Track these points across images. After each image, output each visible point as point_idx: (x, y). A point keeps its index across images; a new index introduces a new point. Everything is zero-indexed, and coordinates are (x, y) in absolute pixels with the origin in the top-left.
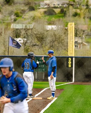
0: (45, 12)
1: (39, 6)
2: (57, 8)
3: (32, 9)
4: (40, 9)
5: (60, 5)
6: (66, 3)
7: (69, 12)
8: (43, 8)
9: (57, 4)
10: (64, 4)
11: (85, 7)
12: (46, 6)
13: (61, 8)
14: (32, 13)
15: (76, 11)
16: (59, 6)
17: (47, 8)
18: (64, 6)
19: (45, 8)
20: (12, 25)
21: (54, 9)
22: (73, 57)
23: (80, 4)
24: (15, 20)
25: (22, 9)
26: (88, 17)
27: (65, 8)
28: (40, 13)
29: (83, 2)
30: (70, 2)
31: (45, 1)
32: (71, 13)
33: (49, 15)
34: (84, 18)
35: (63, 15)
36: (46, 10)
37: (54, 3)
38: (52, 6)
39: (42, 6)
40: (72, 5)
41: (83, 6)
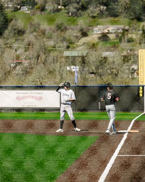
0: (99, 38)
1: (93, 31)
2: (112, 33)
3: (85, 34)
4: (93, 34)
5: (115, 31)
6: (121, 28)
7: (124, 38)
8: (97, 34)
9: (112, 29)
10: (119, 30)
11: (141, 32)
12: (100, 32)
13: (116, 34)
14: (84, 40)
15: (132, 36)
16: (113, 32)
17: (101, 33)
18: (119, 31)
19: (99, 34)
20: (65, 52)
21: (108, 35)
22: (144, 86)
23: (136, 29)
24: (68, 47)
25: (75, 35)
27: (120, 33)
28: (94, 39)
29: (139, 26)
30: (125, 27)
31: (98, 26)
32: (126, 39)
33: (103, 41)
34: (140, 44)
35: (118, 40)
36: (100, 36)
37: (108, 29)
38: (106, 31)
39: (95, 32)
40: (127, 30)
41: (139, 31)
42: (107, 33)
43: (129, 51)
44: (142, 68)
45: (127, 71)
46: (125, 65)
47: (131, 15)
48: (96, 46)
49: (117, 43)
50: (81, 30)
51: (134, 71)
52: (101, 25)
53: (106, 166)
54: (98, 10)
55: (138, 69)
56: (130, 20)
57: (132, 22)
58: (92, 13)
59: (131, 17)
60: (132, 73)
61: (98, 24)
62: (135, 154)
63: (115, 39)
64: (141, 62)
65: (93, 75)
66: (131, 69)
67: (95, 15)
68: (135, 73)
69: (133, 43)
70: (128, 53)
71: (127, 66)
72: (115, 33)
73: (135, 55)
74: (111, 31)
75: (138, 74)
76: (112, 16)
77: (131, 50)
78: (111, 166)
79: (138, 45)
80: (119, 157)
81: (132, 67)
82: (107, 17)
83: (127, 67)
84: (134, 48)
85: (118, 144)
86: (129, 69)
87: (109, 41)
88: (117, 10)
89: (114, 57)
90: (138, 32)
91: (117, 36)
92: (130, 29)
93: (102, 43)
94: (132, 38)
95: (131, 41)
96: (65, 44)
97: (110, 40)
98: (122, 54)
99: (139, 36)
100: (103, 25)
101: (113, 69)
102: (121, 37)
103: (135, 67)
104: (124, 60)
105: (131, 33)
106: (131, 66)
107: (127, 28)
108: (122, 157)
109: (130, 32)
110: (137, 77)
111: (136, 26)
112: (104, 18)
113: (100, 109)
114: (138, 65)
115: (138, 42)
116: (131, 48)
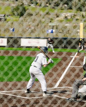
0: (64, 18)
1: (61, 15)
2: (69, 16)
3: (58, 16)
10: (72, 15)
11: (82, 16)
14: (58, 19)
15: (78, 18)
19: (64, 16)
24: (51, 22)
25: (53, 17)
28: (62, 18)
29: (81, 13)
31: (64, 13)
32: (75, 19)
37: (68, 14)
40: (76, 15)
42: (67, 16)
46: (75, 29)
49: (71, 20)
50: (56, 15)
51: (78, 32)
57: (78, 12)
65: (61, 34)
69: (78, 20)
70: (76, 25)
75: (80, 33)
79: (80, 21)
80: (71, 67)
84: (78, 22)
86: (76, 31)
91: (71, 17)
93: (65, 20)
96: (50, 20)
97: (68, 19)
98: (73, 25)
99: (81, 18)
102: (73, 18)
103: (78, 31)
104: (74, 28)
107: (76, 14)
114: (80, 30)
115: (80, 20)
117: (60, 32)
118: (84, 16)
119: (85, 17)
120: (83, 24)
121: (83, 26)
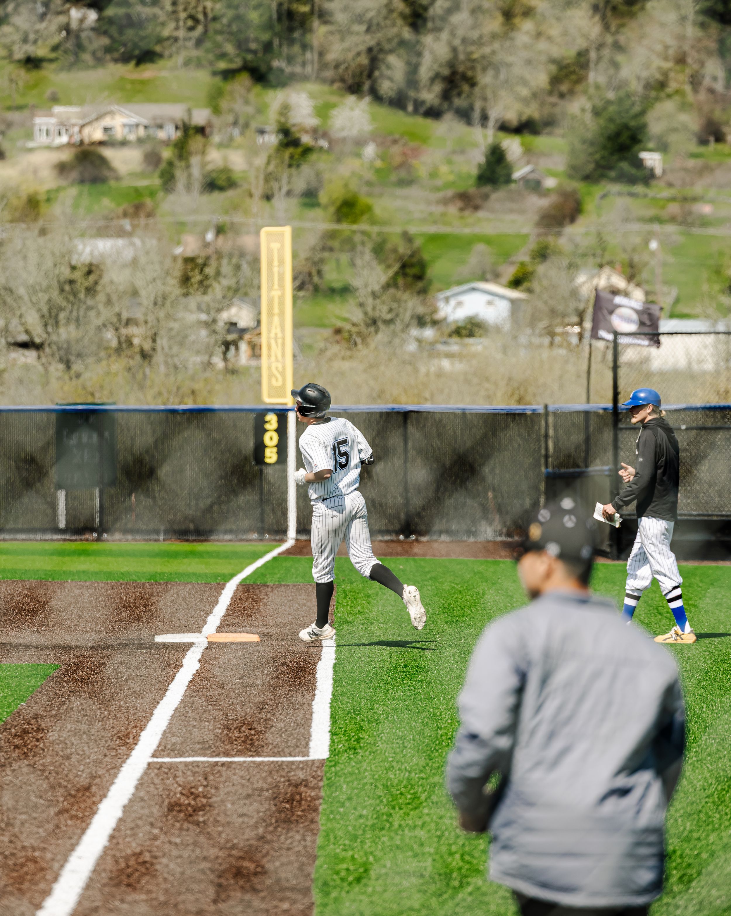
0: (63, 169)
1: (30, 135)
2: (124, 143)
4: (31, 150)
5: (141, 132)
6: (172, 120)
7: (188, 167)
8: (49, 148)
9: (124, 125)
10: (160, 127)
11: (272, 139)
12: (64, 139)
13: (148, 147)
15: (225, 159)
16: (132, 137)
17: (69, 145)
18: (162, 135)
19: (60, 148)
21: (108, 153)
22: (287, 410)
23: (246, 125)
26: (289, 193)
27: (166, 143)
28: (35, 172)
29: (261, 110)
30: (189, 112)
31: (58, 109)
32: (196, 172)
33: (82, 181)
34: (268, 197)
35: (156, 181)
36: (66, 156)
37: (107, 122)
38: (98, 135)
39: (42, 139)
40: (201, 130)
41: (262, 132)
42: (101, 143)
43: (210, 236)
44: (276, 320)
45: (204, 333)
46: (193, 301)
47: (223, 56)
48: (44, 208)
49: (152, 194)
51: (235, 336)
52: (69, 103)
53: (93, 813)
54: (53, 27)
55: (259, 322)
56: (218, 80)
57: (228, 87)
58: (25, 40)
59: (222, 65)
60: (227, 345)
61: (55, 99)
62: (239, 753)
63: (142, 175)
64: (270, 288)
65: (30, 356)
66: (220, 325)
67: (41, 51)
68: (243, 347)
69: (230, 193)
70: (206, 245)
71: (199, 309)
72: (140, 141)
73: (242, 255)
74: (119, 133)
75: (256, 350)
76: (125, 59)
77: (220, 230)
78: (119, 814)
79: (256, 205)
80: (161, 766)
81: (225, 316)
82: (99, 61)
83: (203, 317)
84: (238, 218)
85: (155, 703)
86: (210, 324)
87: (112, 183)
88: (149, 29)
89: (135, 262)
90: (260, 140)
91: (152, 158)
92: (217, 121)
93: (73, 191)
94: (226, 170)
95: (221, 182)
97: (118, 178)
98: (178, 251)
99: (260, 161)
100: (81, 102)
101: (129, 322)
102: (170, 164)
103: (241, 315)
104: (186, 280)
105: (221, 146)
106: (219, 310)
107: (201, 117)
108: (171, 767)
109: (216, 138)
110: (253, 363)
111: (250, 110)
112: (88, 68)
113: (62, 525)
114: (256, 304)
115: (258, 188)
116: (221, 219)
117: (23, 338)
118: (306, 139)
119: (308, 150)
120: (296, 236)
121: (295, 255)
